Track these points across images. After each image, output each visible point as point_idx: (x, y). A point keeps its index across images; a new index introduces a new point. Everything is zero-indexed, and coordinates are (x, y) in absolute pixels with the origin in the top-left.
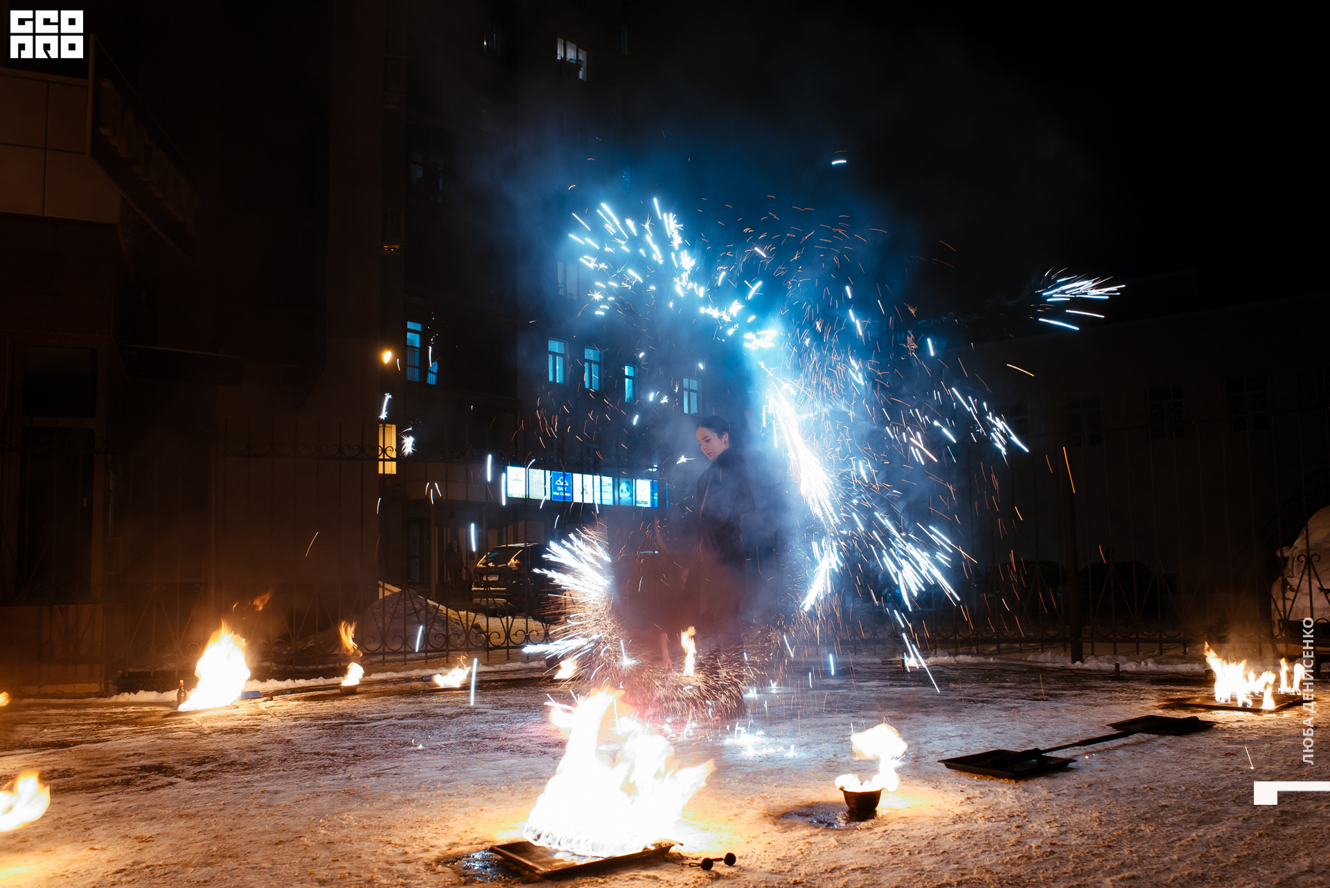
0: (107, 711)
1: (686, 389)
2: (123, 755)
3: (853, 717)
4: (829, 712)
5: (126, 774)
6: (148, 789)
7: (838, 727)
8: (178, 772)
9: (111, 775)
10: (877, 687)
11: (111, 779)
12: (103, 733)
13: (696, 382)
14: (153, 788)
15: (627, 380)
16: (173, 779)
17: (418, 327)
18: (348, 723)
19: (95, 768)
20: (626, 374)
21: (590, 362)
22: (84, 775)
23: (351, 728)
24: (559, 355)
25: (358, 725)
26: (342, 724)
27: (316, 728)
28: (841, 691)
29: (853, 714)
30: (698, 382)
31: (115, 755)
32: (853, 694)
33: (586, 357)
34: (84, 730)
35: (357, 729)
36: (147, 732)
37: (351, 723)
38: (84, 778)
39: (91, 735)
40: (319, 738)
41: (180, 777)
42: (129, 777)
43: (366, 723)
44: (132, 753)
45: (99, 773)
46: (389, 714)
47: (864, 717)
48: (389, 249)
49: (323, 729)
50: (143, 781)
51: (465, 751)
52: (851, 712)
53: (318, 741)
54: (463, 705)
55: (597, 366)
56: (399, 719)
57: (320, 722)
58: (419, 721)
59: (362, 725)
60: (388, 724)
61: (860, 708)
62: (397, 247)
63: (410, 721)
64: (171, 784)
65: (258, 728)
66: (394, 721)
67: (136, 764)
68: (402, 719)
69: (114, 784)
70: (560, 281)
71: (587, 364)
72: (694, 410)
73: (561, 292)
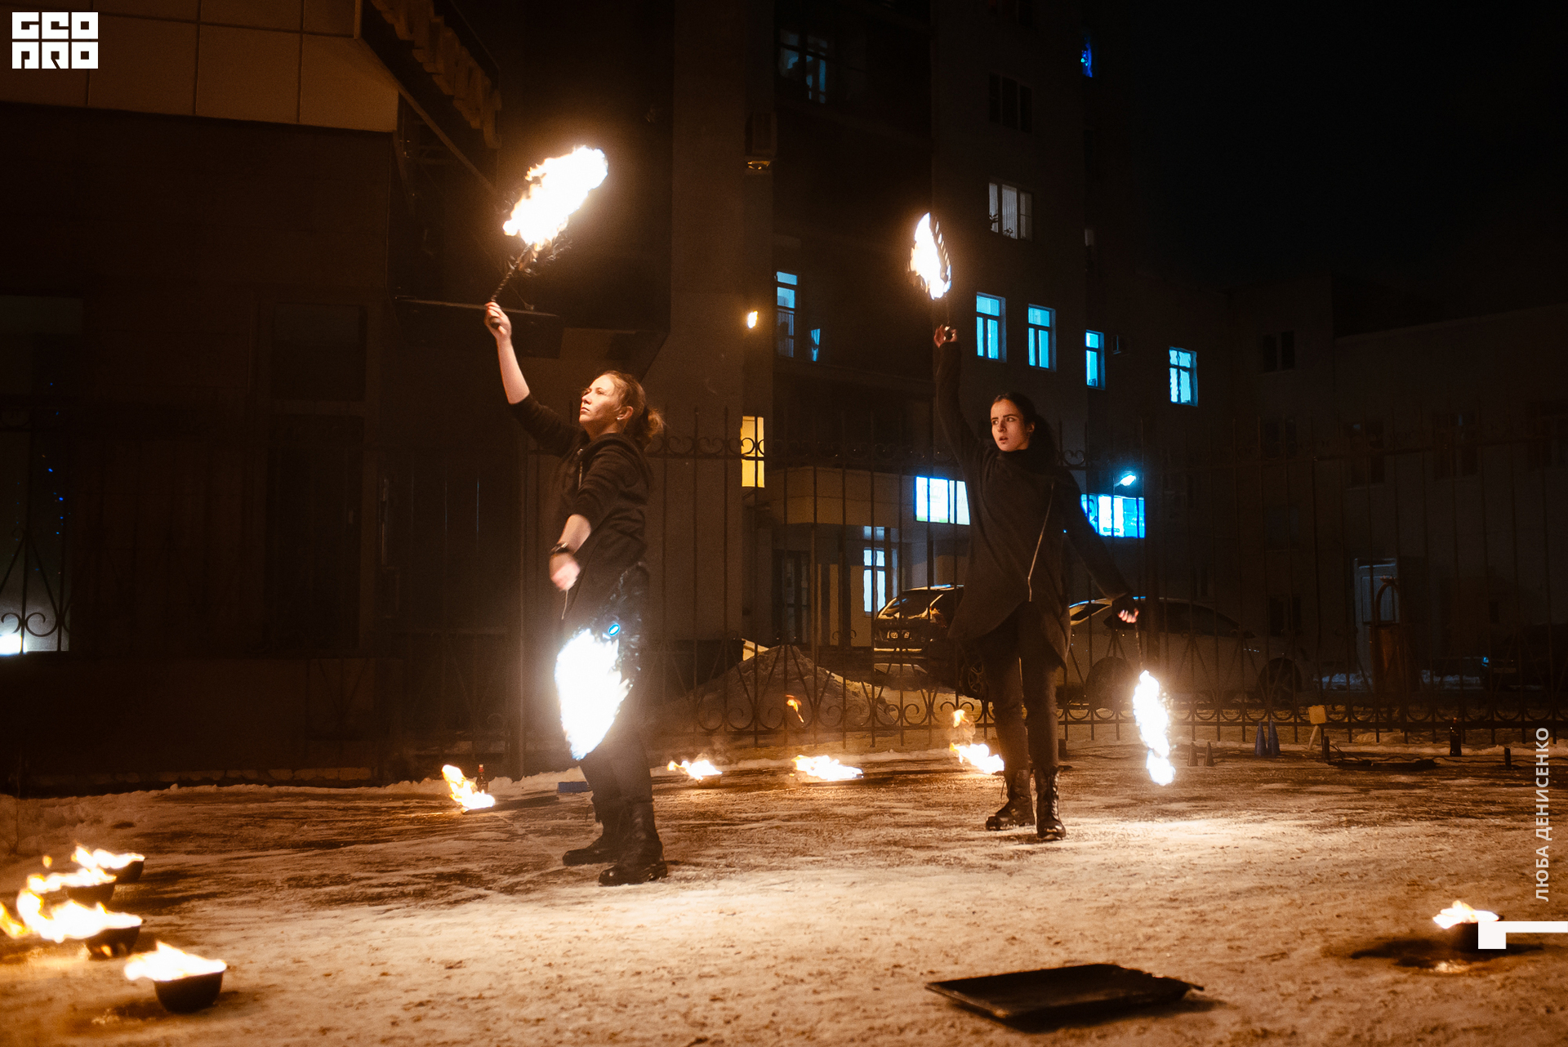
0: (383, 805)
1: (1174, 366)
2: (411, 859)
4: (1405, 819)
5: (419, 883)
6: (449, 903)
7: (1420, 839)
8: (488, 882)
9: (399, 884)
10: (1471, 786)
11: (400, 888)
12: (380, 832)
13: (1189, 355)
14: (457, 902)
15: (1088, 352)
16: (481, 891)
17: (792, 279)
18: (714, 825)
19: (377, 875)
20: (1088, 344)
21: (1037, 328)
22: (364, 882)
23: (718, 831)
24: (992, 317)
25: (728, 827)
26: (705, 826)
27: (669, 830)
28: (1418, 791)
29: (1440, 822)
30: (1192, 356)
31: (402, 859)
32: (1437, 795)
33: (1031, 321)
34: (356, 827)
35: (726, 832)
36: (440, 831)
37: (717, 824)
38: (363, 886)
39: (366, 834)
40: (674, 843)
41: (490, 889)
42: (423, 886)
43: (738, 825)
44: (424, 857)
45: (383, 881)
46: (768, 813)
47: (1457, 826)
48: (755, 166)
49: (679, 831)
50: (441, 892)
51: (881, 863)
52: (1438, 819)
53: (674, 847)
54: (871, 804)
55: (1046, 333)
56: (784, 821)
57: (674, 822)
58: (812, 822)
59: (733, 827)
60: (769, 826)
61: (1449, 814)
62: (767, 163)
63: (799, 823)
64: (480, 897)
65: (589, 828)
66: (776, 823)
67: (429, 871)
68: (788, 820)
69: (403, 895)
70: (993, 211)
71: (1031, 331)
72: (1186, 397)
73: (995, 228)
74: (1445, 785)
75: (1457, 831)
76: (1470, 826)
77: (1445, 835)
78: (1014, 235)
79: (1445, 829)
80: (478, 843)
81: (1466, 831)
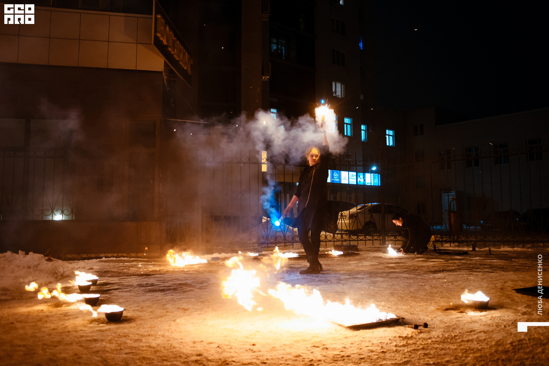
1: (388, 135)
2: (171, 279)
3: (470, 271)
4: (459, 269)
5: (174, 286)
6: (183, 292)
7: (464, 275)
8: (194, 286)
9: (168, 286)
10: (479, 260)
11: (169, 287)
13: (392, 131)
14: (185, 292)
15: (362, 131)
16: (192, 289)
17: (275, 111)
19: (162, 284)
20: (362, 129)
21: (347, 124)
22: (158, 286)
28: (463, 261)
29: (470, 270)
30: (394, 132)
31: (169, 279)
33: (345, 122)
34: (155, 270)
38: (159, 287)
39: (158, 272)
41: (194, 288)
42: (175, 287)
44: (175, 279)
45: (164, 285)
47: (475, 272)
48: (265, 78)
50: (181, 289)
52: (469, 269)
54: (302, 264)
55: (350, 126)
62: (268, 77)
64: (192, 290)
67: (177, 282)
69: (170, 289)
70: (334, 90)
71: (345, 125)
72: (391, 144)
73: (334, 95)
74: (471, 259)
75: (475, 273)
76: (479, 272)
77: (472, 274)
78: (340, 97)
79: (472, 273)
80: (190, 275)
81: (478, 273)
